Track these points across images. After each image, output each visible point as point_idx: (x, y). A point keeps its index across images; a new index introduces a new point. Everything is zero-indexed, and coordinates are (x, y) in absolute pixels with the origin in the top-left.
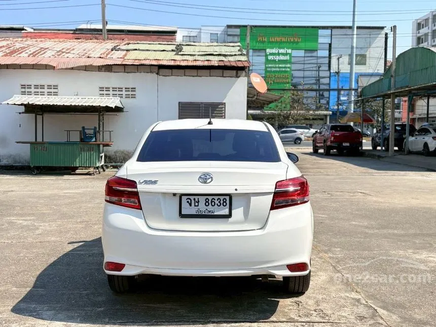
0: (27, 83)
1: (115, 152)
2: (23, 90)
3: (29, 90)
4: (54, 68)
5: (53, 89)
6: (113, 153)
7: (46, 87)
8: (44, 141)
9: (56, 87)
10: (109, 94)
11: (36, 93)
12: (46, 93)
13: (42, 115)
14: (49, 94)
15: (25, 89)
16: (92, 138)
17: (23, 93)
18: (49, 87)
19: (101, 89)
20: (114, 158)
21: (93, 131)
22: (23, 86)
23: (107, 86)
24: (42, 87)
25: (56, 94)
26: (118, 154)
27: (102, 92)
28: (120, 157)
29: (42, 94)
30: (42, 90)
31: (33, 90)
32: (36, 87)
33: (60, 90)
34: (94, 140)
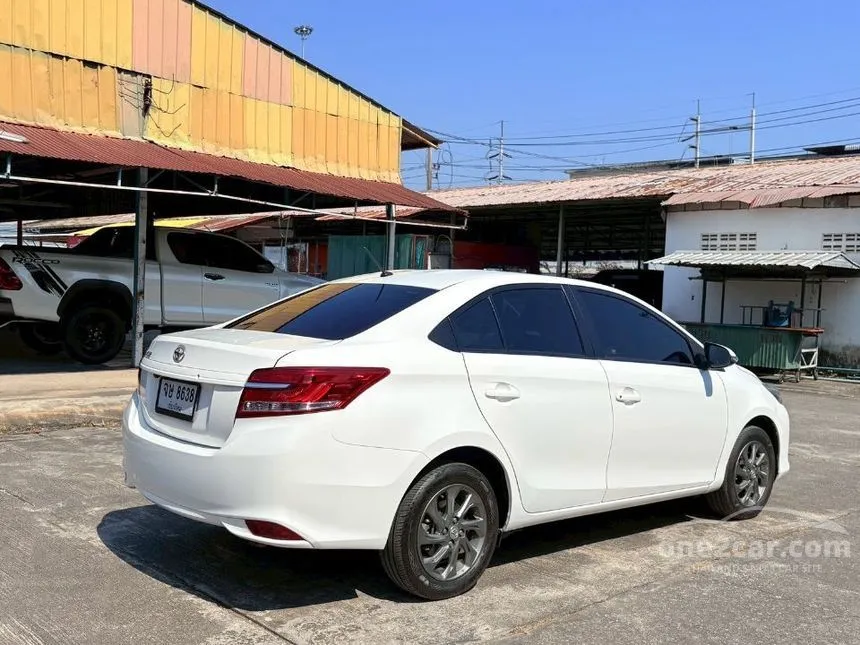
0: (710, 232)
1: (844, 348)
2: (705, 243)
3: (713, 243)
4: (749, 206)
5: (749, 240)
6: (840, 350)
7: (738, 237)
8: (724, 322)
9: (753, 236)
10: (840, 246)
11: (724, 248)
12: (738, 247)
13: (723, 281)
14: (743, 248)
15: (708, 242)
16: (783, 320)
17: (705, 248)
18: (744, 236)
19: (827, 237)
20: (842, 358)
21: (786, 308)
22: (705, 237)
23: (837, 233)
24: (733, 237)
25: (752, 248)
26: (848, 352)
27: (828, 243)
28: (852, 357)
29: (732, 248)
30: (733, 242)
31: (719, 242)
32: (724, 237)
33: (759, 242)
34: (786, 323)
